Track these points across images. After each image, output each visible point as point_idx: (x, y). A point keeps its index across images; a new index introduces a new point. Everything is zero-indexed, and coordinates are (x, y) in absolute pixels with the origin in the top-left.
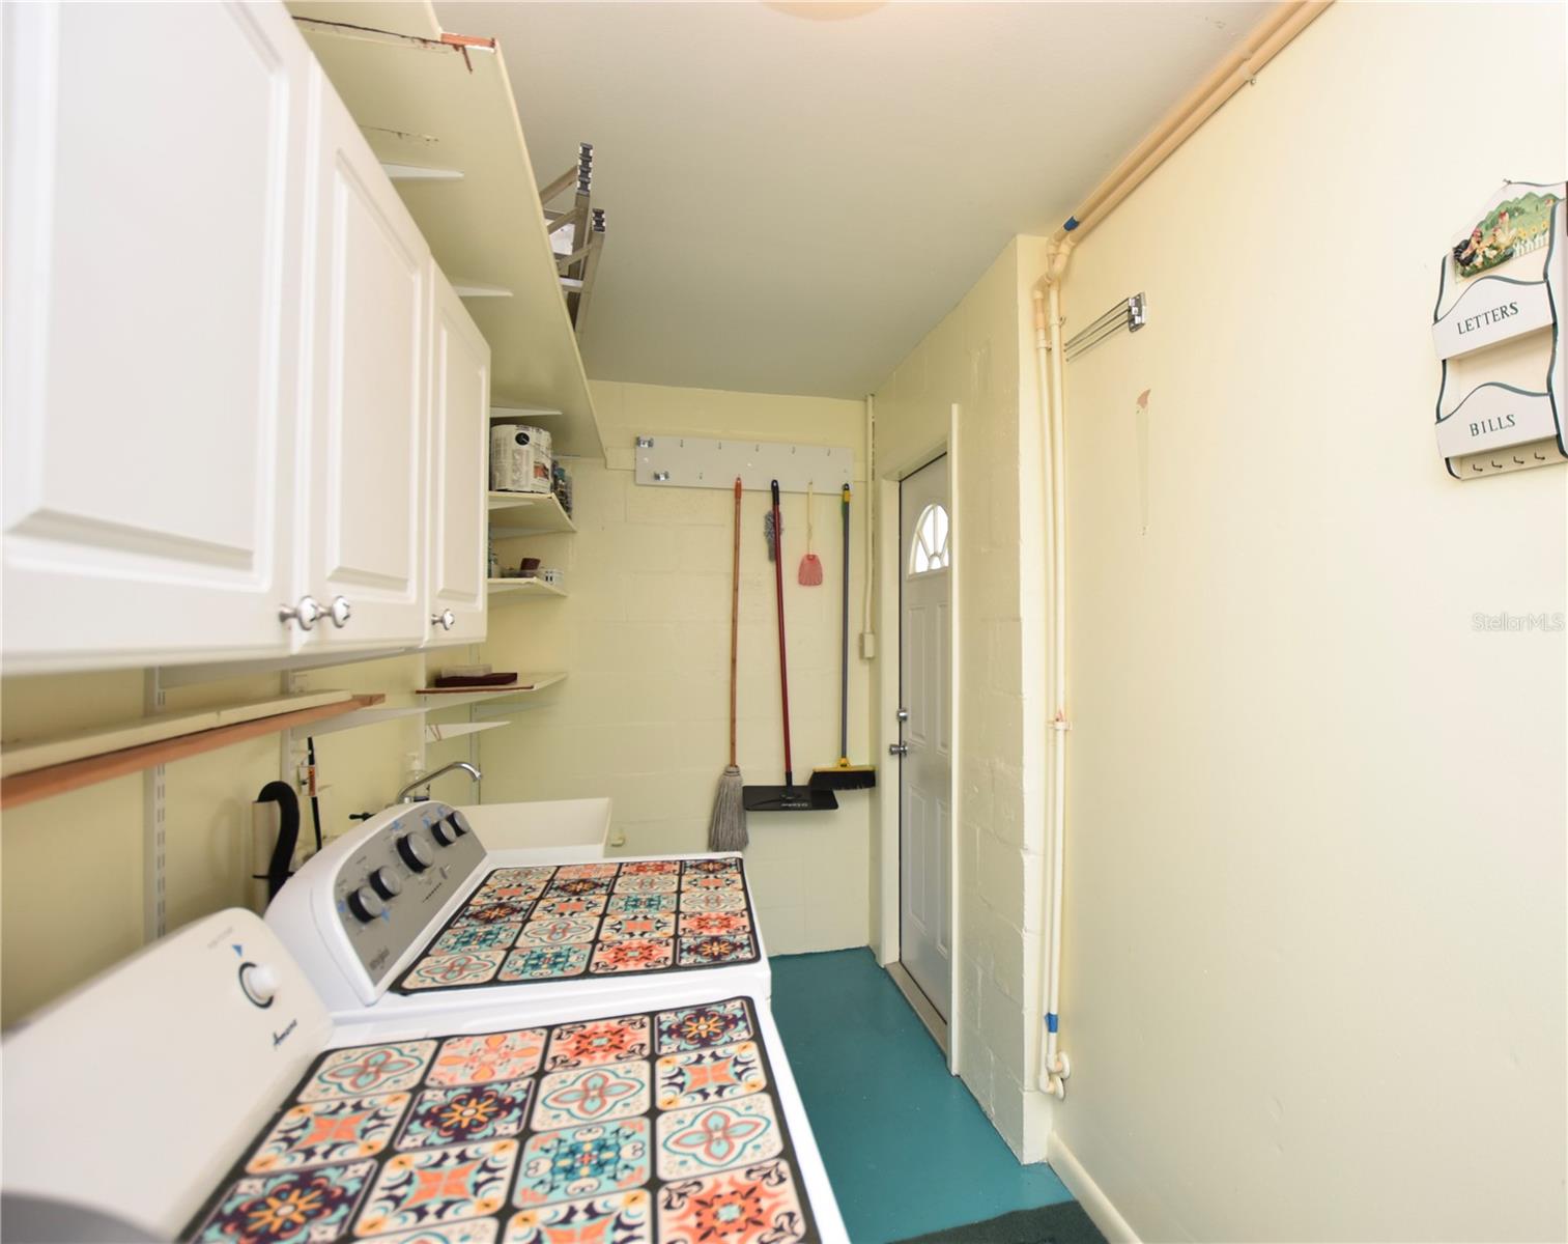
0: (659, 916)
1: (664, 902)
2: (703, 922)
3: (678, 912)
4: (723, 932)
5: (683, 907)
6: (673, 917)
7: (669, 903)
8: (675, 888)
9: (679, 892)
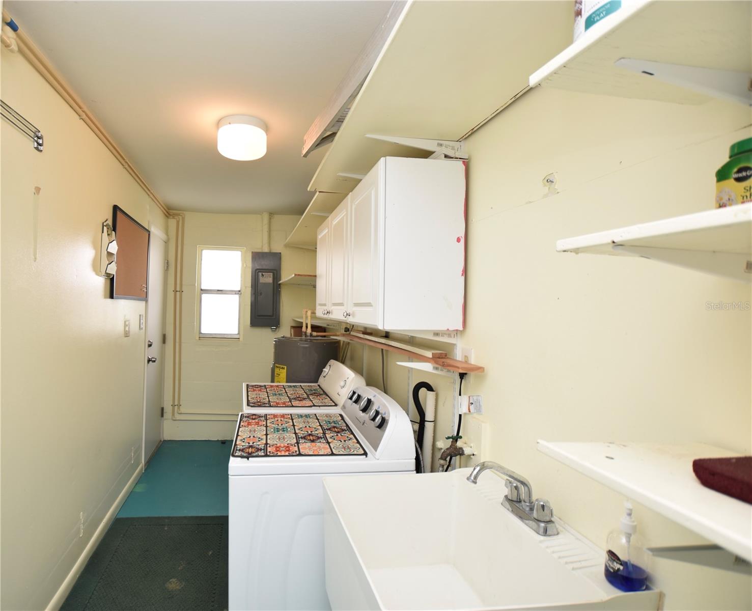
0: (273, 425)
1: (272, 430)
2: (257, 424)
3: (267, 427)
4: (250, 421)
5: (265, 428)
6: (268, 425)
7: (270, 430)
8: (269, 437)
9: (267, 435)
